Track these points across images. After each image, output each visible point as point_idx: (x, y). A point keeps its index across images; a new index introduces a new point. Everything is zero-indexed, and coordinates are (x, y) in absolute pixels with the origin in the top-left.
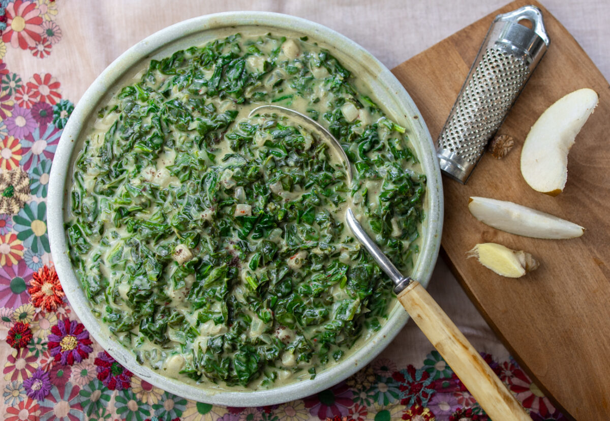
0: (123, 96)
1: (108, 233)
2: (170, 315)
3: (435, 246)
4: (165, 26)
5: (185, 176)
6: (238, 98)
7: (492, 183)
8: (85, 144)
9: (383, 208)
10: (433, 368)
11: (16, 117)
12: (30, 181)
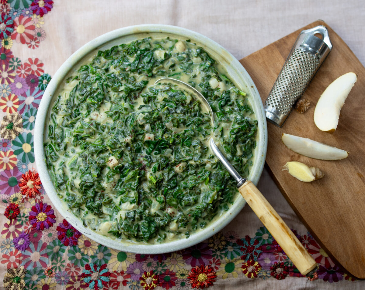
0: (81, 70)
1: (69, 150)
2: (104, 198)
3: (262, 161)
4: (107, 32)
5: (116, 117)
6: (149, 73)
7: (297, 127)
8: (58, 97)
9: (232, 138)
10: (261, 238)
11: (16, 83)
12: (23, 120)
